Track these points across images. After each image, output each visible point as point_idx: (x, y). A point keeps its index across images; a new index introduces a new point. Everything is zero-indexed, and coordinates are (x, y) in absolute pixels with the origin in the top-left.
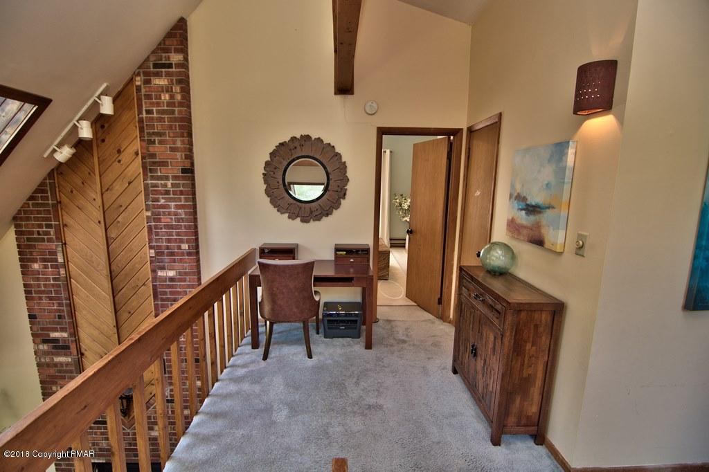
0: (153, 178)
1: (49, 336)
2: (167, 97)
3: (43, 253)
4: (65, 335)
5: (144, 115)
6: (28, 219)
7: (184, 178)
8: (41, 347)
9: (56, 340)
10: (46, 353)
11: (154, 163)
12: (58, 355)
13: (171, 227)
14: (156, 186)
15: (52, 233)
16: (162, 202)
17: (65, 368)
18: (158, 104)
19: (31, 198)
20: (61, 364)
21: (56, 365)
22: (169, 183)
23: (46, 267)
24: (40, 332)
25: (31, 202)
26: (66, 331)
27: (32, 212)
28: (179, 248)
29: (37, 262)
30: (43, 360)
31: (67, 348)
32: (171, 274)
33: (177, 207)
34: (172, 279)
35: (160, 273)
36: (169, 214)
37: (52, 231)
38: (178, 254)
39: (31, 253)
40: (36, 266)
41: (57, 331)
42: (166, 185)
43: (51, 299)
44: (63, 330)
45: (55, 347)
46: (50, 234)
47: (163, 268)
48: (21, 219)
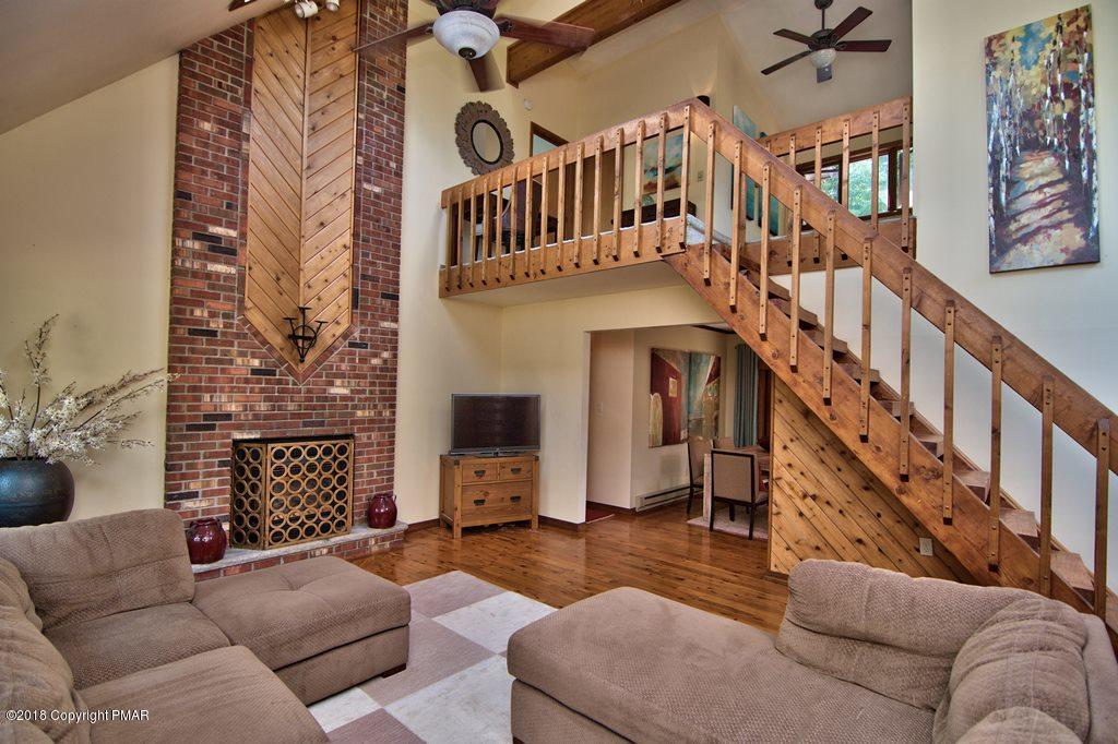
0: (369, 81)
1: (206, 229)
2: (391, 12)
3: (220, 111)
4: (233, 233)
5: (368, 16)
6: (208, 62)
7: (398, 95)
8: (189, 244)
9: (216, 238)
10: (196, 255)
11: (373, 68)
12: (216, 261)
13: (382, 139)
14: (372, 91)
15: (240, 92)
16: (376, 109)
17: (222, 282)
18: (382, 15)
19: (217, 37)
20: (218, 275)
21: (208, 276)
22: (385, 94)
23: (222, 132)
24: (191, 220)
25: (216, 43)
26: (235, 229)
27: (215, 55)
28: (388, 164)
29: (209, 122)
30: (188, 265)
31: (233, 252)
32: (377, 190)
33: (390, 121)
34: (377, 196)
35: (365, 186)
36: (382, 125)
37: (241, 91)
38: (386, 171)
39: (202, 107)
40: (207, 126)
41: (221, 226)
42: (382, 95)
43: (221, 177)
44: (231, 225)
45: (213, 249)
46: (237, 93)
47: (369, 181)
48: (197, 57)
